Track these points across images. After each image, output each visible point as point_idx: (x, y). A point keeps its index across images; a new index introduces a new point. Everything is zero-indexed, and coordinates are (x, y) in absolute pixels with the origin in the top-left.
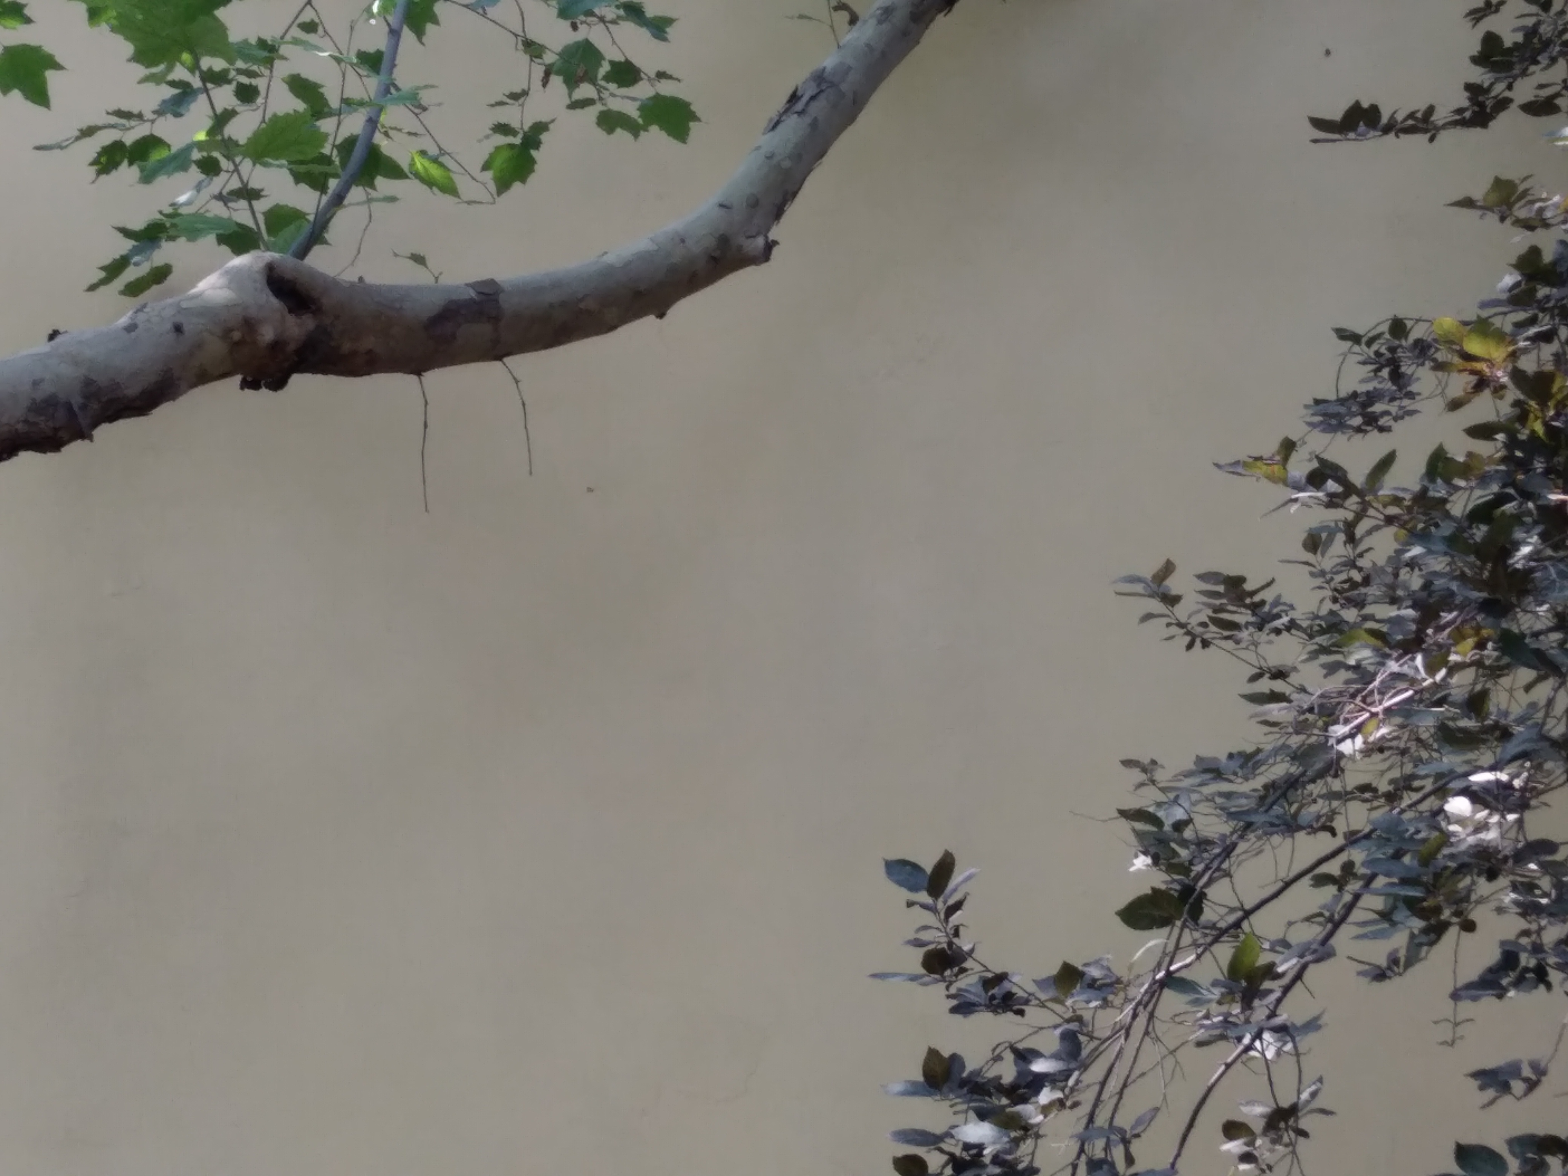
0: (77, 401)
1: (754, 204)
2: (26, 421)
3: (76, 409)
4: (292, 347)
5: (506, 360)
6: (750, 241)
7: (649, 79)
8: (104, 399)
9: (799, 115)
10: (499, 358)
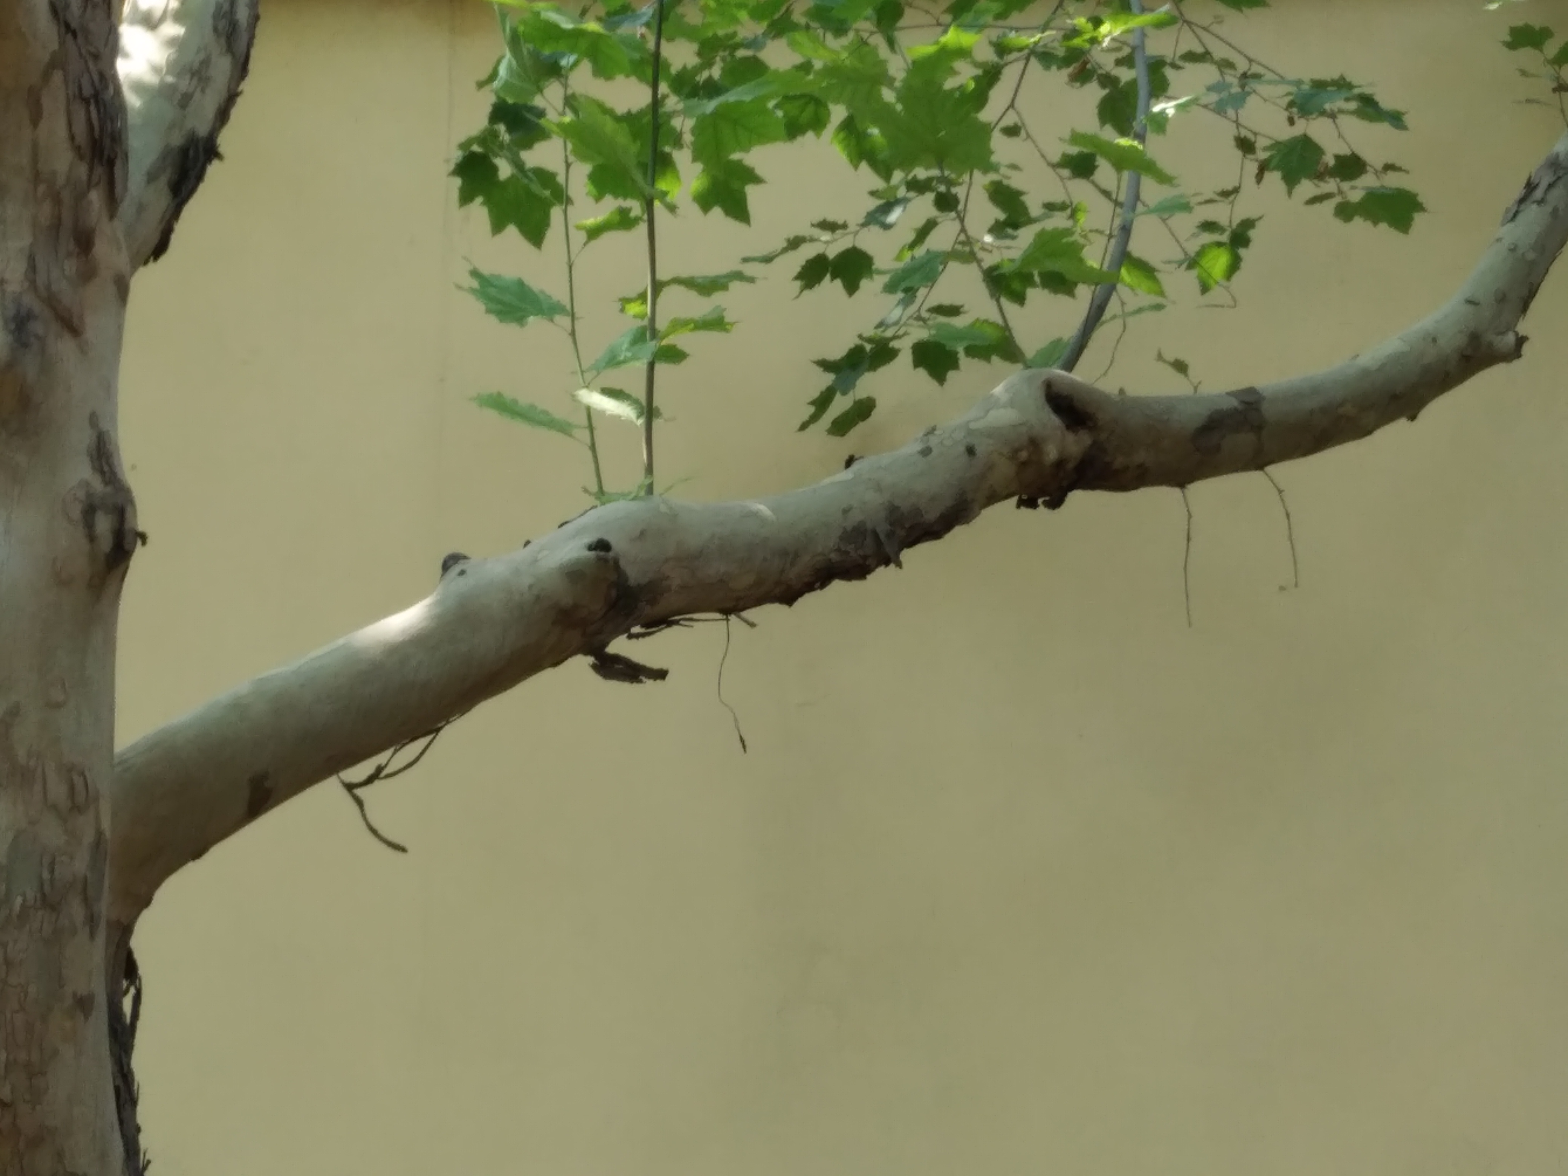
0: (882, 529)
1: (1502, 299)
2: (838, 550)
3: (882, 537)
4: (1071, 466)
5: (1270, 469)
6: (1500, 337)
7: (1376, 172)
8: (907, 526)
9: (1538, 204)
10: (1260, 467)
